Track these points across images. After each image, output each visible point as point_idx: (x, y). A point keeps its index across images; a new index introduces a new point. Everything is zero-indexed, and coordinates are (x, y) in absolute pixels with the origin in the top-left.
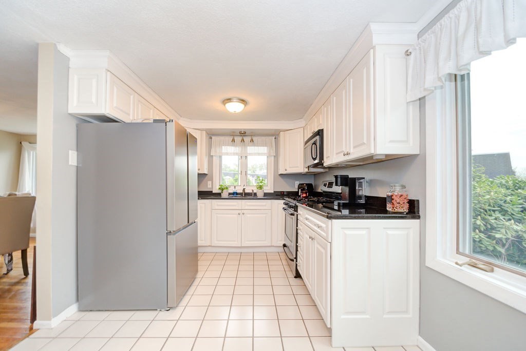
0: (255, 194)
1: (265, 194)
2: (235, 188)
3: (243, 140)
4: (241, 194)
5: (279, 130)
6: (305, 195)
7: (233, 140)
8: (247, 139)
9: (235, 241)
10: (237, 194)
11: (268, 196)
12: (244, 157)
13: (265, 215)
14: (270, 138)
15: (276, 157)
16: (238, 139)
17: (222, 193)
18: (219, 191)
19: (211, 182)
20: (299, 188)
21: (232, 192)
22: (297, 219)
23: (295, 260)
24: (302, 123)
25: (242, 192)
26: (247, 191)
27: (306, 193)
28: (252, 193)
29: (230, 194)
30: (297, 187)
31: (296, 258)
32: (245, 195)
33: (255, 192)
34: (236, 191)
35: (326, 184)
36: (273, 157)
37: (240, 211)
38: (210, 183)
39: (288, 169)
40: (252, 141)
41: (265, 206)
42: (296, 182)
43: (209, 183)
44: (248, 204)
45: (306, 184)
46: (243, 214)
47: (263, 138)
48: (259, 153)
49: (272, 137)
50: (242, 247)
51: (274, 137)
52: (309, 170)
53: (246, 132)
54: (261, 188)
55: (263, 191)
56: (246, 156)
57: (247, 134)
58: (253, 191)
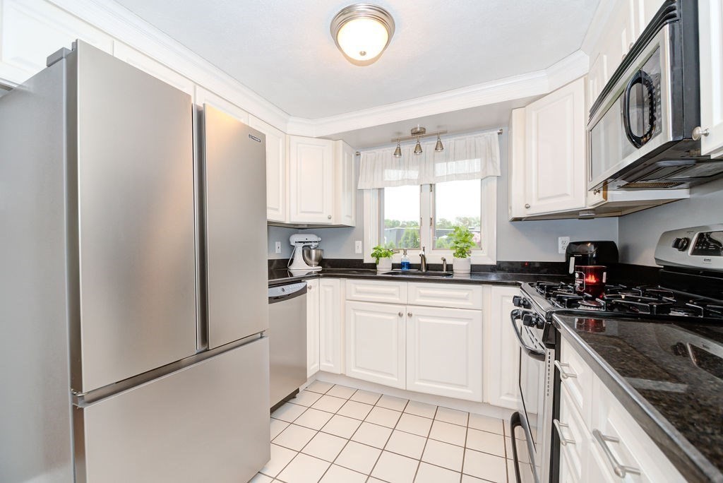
0: (450, 268)
1: (475, 269)
2: (406, 252)
3: (418, 149)
4: (418, 267)
5: (509, 102)
6: (592, 279)
7: (398, 152)
8: (428, 145)
9: (392, 375)
10: (410, 266)
11: (479, 274)
12: (427, 188)
13: (465, 323)
14: (487, 134)
15: (504, 179)
16: (408, 148)
18: (373, 260)
19: (361, 242)
20: (569, 255)
21: (398, 262)
25: (418, 261)
26: (429, 261)
27: (598, 274)
28: (442, 265)
29: (394, 266)
30: (562, 251)
33: (448, 262)
35: (688, 241)
36: (496, 178)
37: (404, 307)
38: (358, 243)
39: (533, 203)
40: (439, 146)
41: (465, 299)
42: (560, 239)
43: (356, 245)
44: (423, 291)
45: (594, 243)
46: (409, 314)
47: (469, 138)
48: (459, 174)
49: (491, 133)
50: (408, 391)
51: (496, 133)
52: (605, 197)
53: (424, 129)
54: (462, 253)
55: (469, 260)
56: (431, 185)
57: (427, 132)
58: (444, 260)
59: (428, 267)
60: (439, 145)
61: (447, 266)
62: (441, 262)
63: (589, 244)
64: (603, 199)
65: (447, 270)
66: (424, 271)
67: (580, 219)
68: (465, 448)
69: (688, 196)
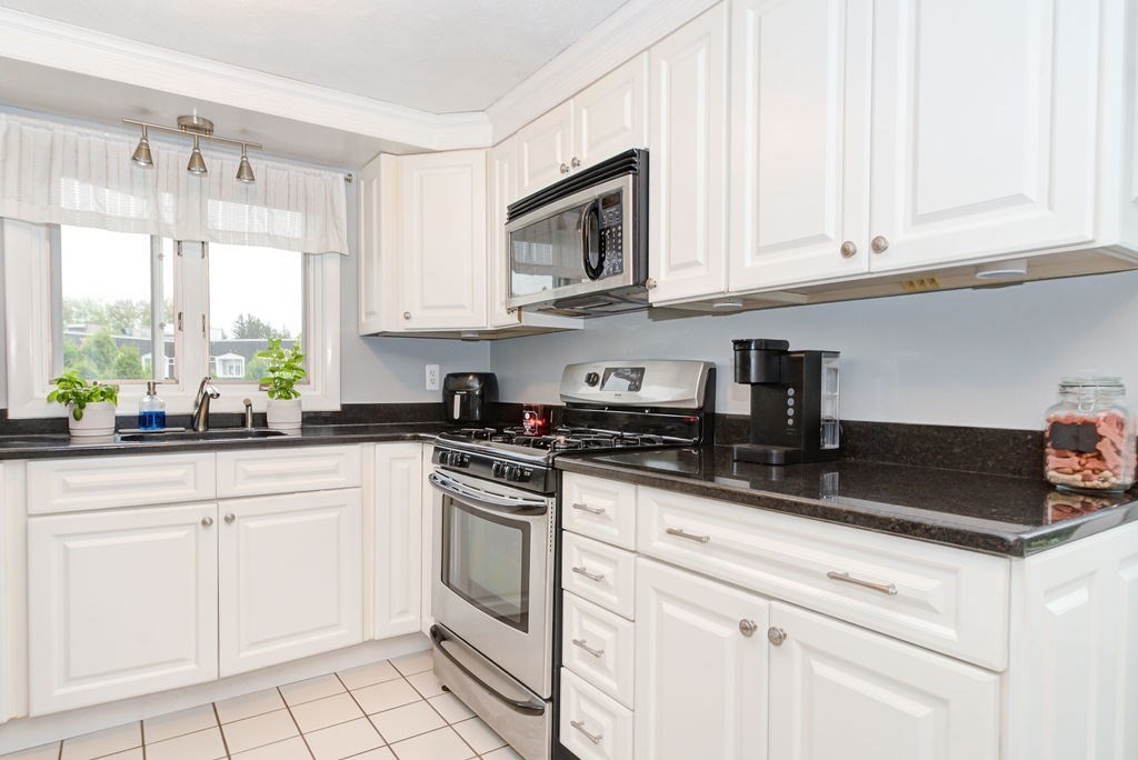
0: (261, 419)
2: (151, 390)
3: (196, 162)
4: (190, 421)
5: (378, 141)
7: (144, 154)
8: (222, 162)
9: (181, 660)
12: (193, 247)
14: (326, 175)
16: (175, 154)
17: (78, 418)
18: (59, 410)
20: (450, 391)
21: (135, 412)
22: (559, 530)
23: (548, 707)
24: (480, 131)
25: (190, 409)
26: (216, 407)
28: (243, 417)
29: (121, 422)
30: (431, 386)
31: (555, 700)
32: (207, 425)
33: (257, 408)
34: (157, 409)
35: (596, 375)
36: (337, 259)
37: (211, 506)
40: (244, 172)
41: (335, 471)
42: (428, 369)
44: (248, 468)
45: (476, 375)
46: (227, 519)
47: (296, 172)
48: (275, 236)
49: (333, 174)
50: (223, 679)
51: (341, 177)
52: (520, 318)
53: (212, 124)
54: (285, 389)
55: (300, 404)
56: (203, 243)
57: (217, 132)
58: (249, 406)
59: (213, 421)
60: (245, 170)
61: (254, 415)
62: (242, 409)
63: (471, 378)
64: (518, 321)
65: (253, 426)
66: (201, 429)
67: (463, 340)
68: (367, 716)
69: (581, 327)
